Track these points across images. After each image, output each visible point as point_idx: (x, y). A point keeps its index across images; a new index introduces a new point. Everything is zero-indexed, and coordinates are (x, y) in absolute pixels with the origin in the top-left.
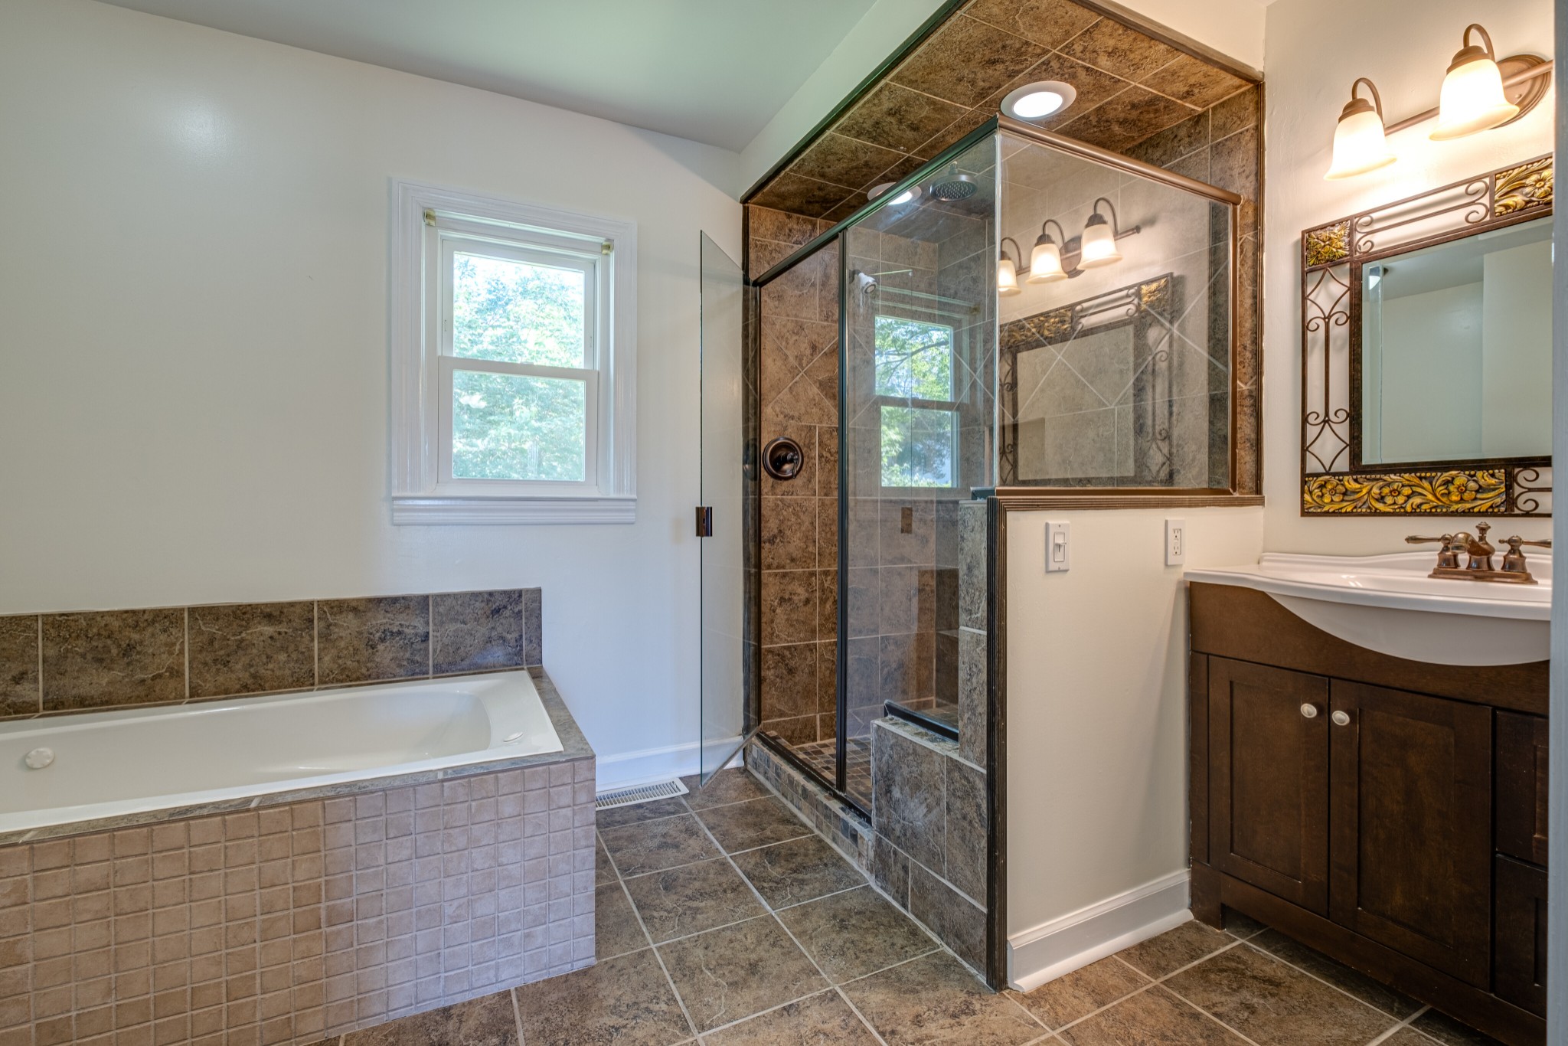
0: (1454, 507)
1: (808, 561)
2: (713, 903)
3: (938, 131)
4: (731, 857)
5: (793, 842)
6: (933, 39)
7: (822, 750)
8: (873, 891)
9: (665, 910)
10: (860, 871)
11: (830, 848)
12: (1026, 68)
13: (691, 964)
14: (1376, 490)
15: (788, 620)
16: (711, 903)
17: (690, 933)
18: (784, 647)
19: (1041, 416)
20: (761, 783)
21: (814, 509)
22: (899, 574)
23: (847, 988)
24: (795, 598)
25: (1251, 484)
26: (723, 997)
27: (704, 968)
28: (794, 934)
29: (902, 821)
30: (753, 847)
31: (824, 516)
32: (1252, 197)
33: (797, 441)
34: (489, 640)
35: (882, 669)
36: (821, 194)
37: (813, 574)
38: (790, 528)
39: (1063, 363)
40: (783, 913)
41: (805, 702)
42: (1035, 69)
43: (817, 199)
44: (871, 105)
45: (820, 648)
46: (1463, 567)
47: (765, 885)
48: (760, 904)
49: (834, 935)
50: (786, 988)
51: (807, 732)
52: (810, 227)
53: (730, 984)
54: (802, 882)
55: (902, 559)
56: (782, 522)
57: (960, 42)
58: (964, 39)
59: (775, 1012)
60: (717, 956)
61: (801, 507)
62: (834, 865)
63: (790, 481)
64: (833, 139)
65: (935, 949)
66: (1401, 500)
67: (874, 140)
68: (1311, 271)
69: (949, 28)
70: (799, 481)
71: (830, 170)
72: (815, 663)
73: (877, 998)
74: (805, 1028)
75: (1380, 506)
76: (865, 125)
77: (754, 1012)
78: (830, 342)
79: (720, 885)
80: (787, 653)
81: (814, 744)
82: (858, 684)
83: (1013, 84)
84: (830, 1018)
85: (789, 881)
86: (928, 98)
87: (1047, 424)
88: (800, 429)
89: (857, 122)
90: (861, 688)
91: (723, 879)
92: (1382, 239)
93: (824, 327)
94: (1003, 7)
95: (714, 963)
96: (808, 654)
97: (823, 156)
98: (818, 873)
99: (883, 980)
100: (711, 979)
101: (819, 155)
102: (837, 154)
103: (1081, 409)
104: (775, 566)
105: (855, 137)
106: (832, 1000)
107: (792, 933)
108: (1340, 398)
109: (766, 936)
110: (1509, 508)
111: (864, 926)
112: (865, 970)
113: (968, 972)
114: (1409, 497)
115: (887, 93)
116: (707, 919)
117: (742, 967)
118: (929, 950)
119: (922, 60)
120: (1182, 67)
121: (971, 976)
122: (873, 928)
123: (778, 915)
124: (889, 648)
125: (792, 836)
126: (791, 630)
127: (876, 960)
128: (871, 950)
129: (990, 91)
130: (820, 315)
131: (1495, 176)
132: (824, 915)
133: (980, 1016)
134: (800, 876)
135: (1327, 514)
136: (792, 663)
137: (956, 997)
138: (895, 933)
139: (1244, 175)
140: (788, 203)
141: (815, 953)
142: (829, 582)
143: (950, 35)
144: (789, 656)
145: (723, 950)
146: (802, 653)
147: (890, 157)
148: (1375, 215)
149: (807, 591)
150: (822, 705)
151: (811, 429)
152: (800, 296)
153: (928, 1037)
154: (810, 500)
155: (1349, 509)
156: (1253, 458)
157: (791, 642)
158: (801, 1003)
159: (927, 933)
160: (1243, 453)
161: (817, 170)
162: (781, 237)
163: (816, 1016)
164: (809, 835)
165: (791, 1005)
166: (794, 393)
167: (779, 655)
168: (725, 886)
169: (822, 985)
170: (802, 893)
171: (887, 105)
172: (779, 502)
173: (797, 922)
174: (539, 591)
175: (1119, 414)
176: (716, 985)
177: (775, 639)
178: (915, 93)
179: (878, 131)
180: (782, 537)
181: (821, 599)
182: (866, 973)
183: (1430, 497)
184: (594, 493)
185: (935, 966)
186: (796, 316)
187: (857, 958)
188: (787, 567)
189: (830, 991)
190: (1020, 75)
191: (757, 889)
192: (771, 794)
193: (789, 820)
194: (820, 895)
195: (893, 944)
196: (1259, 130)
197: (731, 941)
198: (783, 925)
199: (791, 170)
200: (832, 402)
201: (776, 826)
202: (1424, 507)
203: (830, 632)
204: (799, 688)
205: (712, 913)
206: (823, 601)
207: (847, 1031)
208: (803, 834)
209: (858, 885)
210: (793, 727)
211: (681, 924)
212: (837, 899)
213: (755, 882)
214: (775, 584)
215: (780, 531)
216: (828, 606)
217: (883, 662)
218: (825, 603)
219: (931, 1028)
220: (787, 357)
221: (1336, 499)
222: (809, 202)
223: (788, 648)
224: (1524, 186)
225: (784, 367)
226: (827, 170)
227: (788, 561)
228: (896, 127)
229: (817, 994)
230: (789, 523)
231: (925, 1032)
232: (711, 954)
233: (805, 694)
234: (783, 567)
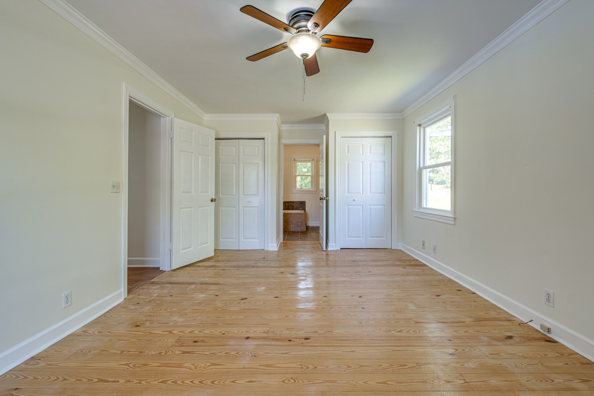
34: (300, 207)
174: (305, 201)
184: (312, 190)
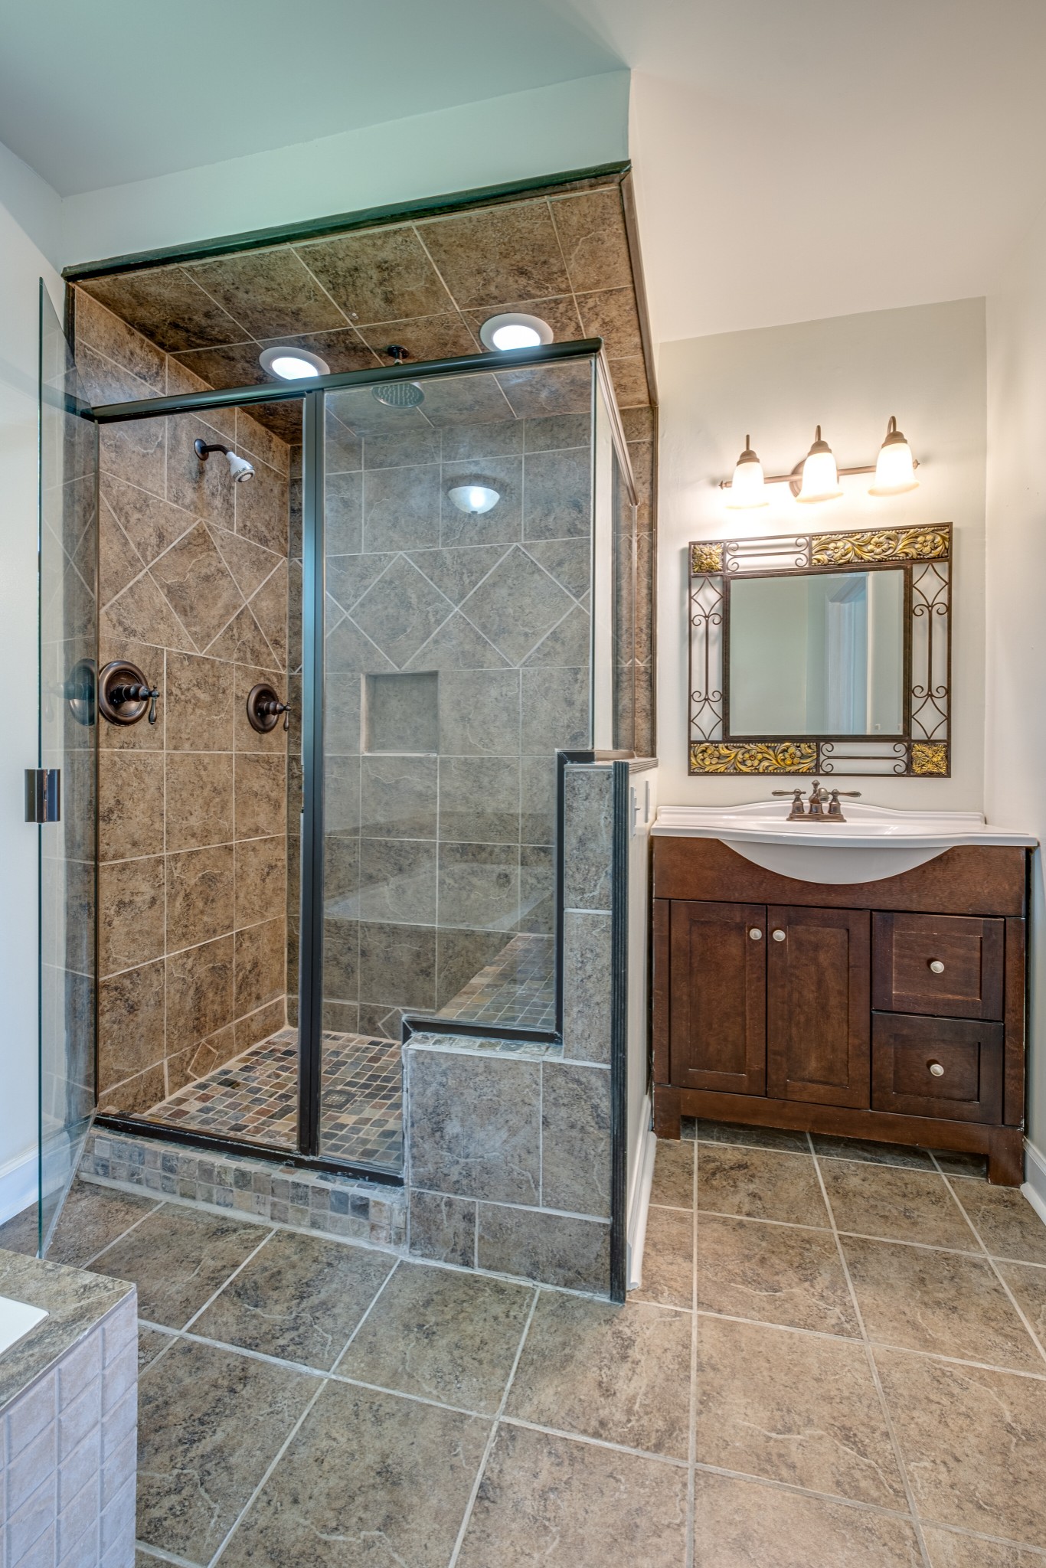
0: (788, 769)
1: (155, 843)
2: (233, 1422)
3: (407, 316)
4: (189, 1331)
5: (257, 1256)
6: (499, 210)
7: (182, 1107)
8: (414, 1266)
9: (169, 1492)
10: (376, 1248)
11: (313, 1239)
12: (540, 297)
13: (299, 1546)
14: (740, 756)
15: (128, 933)
16: (229, 1425)
17: (246, 1498)
18: (124, 976)
19: (435, 669)
20: (126, 1194)
21: (161, 768)
22: (254, 849)
23: (511, 1409)
24: (138, 899)
25: (647, 748)
26: (395, 1556)
27: (324, 1537)
28: (387, 1386)
29: (462, 1160)
30: (208, 1296)
31: (174, 777)
32: (647, 502)
33: (140, 668)
35: (237, 976)
36: (204, 322)
37: (160, 861)
38: (131, 798)
39: (461, 617)
40: (345, 1367)
41: (149, 1047)
42: (545, 302)
43: (191, 326)
44: (370, 242)
45: (168, 965)
46: (807, 812)
47: (281, 1342)
48: (300, 1374)
49: (431, 1353)
50: (452, 1467)
51: (152, 1090)
52: (156, 360)
53: (384, 1527)
54: (325, 1306)
55: (257, 831)
56: (121, 788)
57: (519, 230)
58: (524, 231)
59: (474, 1513)
60: (323, 1500)
61: (145, 765)
62: (339, 1258)
63: (131, 727)
64: (286, 257)
65: (533, 1295)
66: (756, 763)
67: (334, 287)
68: (696, 577)
69: (523, 208)
70: (143, 726)
71: (245, 296)
72: (162, 988)
73: (547, 1394)
74: (527, 1503)
75: (743, 768)
76: (340, 263)
77: (454, 1538)
78: (180, 534)
79: (215, 1386)
80: (127, 983)
81: (164, 1103)
82: (212, 1002)
83: (516, 306)
84: (535, 1462)
85: (307, 1316)
86: (433, 273)
87: (441, 677)
88: (145, 651)
89: (335, 255)
90: (216, 1007)
91: (212, 1374)
92: (746, 564)
93: (173, 511)
94: (583, 221)
95: (329, 1514)
96: (154, 976)
97: (253, 273)
98: (331, 1281)
99: (531, 1369)
100: (351, 1544)
101: (248, 269)
102: (273, 279)
103: (482, 667)
104: (110, 855)
105: (315, 272)
106: (513, 1438)
107: (382, 1385)
108: (715, 684)
109: (357, 1415)
110: (816, 770)
111: (449, 1317)
112: (502, 1372)
113: (583, 1299)
114: (760, 761)
115: (400, 239)
116: (249, 1454)
117: (374, 1486)
118: (532, 1300)
119: (468, 225)
120: (631, 365)
121: (590, 1302)
122: (459, 1313)
123: (341, 1374)
124: (244, 946)
125: (248, 1249)
126: (133, 946)
127: (500, 1349)
128: (483, 1342)
129: (492, 301)
130: (169, 492)
131: (813, 536)
132: (393, 1333)
133: (639, 1340)
134: (315, 1300)
135: (708, 773)
136: (133, 997)
137: (603, 1335)
138: (484, 1302)
139: (641, 481)
140: (141, 313)
141: (435, 1392)
142: (179, 871)
143: (518, 216)
144: (130, 986)
145: (322, 1483)
146: (146, 978)
147: (329, 318)
148: (741, 544)
149: (153, 887)
150: (170, 1045)
151: (157, 653)
152: (144, 456)
153: (632, 1400)
154: (157, 755)
155: (722, 770)
156: (649, 725)
157: (133, 965)
158: (488, 1474)
159: (510, 1281)
160: (640, 721)
161: (227, 287)
162: (120, 358)
163: (520, 1475)
164: (270, 1236)
165: (481, 1487)
166: (136, 597)
167: (116, 989)
168: (226, 1383)
169: (484, 1429)
170: (340, 1321)
171: (387, 254)
172: (116, 759)
173: (374, 1365)
175: (524, 676)
176: (368, 1545)
177: (112, 967)
178: (427, 259)
179: (349, 279)
180: (121, 810)
181: (170, 895)
182: (508, 1375)
183: (774, 762)
185: (553, 1313)
186: (139, 484)
187: (481, 1362)
188: (128, 854)
189: (500, 1429)
190: (529, 301)
191: (277, 1355)
192: (158, 1203)
193: (222, 1230)
194: (364, 1310)
195: (496, 1318)
196: (653, 444)
197: (320, 1461)
198: (362, 1384)
199: (190, 270)
200: (183, 617)
201: (210, 1246)
202: (771, 768)
203: (180, 939)
204: (142, 1030)
205: (248, 1440)
206: (172, 898)
207: (567, 1462)
208: (260, 1238)
209: (391, 1267)
210: (135, 1091)
211: (218, 1494)
212: (386, 1302)
213: (263, 1347)
214: (111, 883)
215: (118, 802)
216: (178, 904)
217: (238, 966)
218: (174, 900)
219: (623, 1389)
220: (126, 543)
221: (714, 761)
222: (175, 326)
223: (129, 975)
224: (827, 549)
225: (123, 556)
226: (241, 294)
227: (129, 846)
228: (371, 285)
229: (491, 1445)
230: (130, 790)
231: (624, 1398)
232: (311, 1504)
233: (151, 1036)
234: (122, 856)
